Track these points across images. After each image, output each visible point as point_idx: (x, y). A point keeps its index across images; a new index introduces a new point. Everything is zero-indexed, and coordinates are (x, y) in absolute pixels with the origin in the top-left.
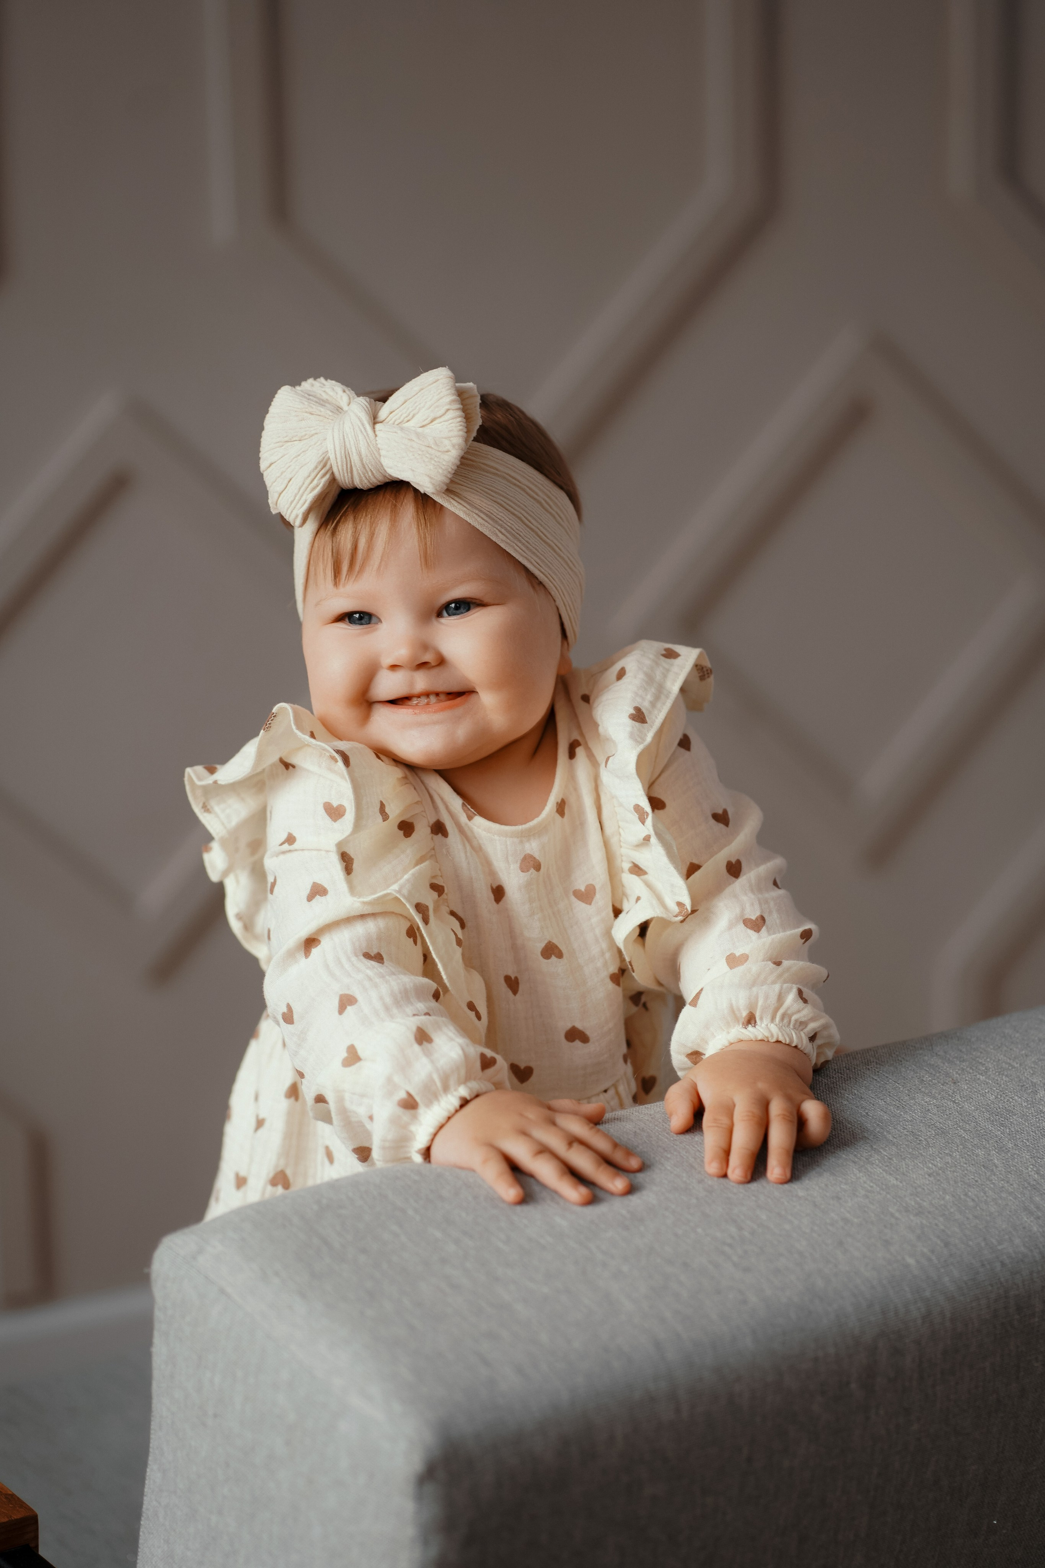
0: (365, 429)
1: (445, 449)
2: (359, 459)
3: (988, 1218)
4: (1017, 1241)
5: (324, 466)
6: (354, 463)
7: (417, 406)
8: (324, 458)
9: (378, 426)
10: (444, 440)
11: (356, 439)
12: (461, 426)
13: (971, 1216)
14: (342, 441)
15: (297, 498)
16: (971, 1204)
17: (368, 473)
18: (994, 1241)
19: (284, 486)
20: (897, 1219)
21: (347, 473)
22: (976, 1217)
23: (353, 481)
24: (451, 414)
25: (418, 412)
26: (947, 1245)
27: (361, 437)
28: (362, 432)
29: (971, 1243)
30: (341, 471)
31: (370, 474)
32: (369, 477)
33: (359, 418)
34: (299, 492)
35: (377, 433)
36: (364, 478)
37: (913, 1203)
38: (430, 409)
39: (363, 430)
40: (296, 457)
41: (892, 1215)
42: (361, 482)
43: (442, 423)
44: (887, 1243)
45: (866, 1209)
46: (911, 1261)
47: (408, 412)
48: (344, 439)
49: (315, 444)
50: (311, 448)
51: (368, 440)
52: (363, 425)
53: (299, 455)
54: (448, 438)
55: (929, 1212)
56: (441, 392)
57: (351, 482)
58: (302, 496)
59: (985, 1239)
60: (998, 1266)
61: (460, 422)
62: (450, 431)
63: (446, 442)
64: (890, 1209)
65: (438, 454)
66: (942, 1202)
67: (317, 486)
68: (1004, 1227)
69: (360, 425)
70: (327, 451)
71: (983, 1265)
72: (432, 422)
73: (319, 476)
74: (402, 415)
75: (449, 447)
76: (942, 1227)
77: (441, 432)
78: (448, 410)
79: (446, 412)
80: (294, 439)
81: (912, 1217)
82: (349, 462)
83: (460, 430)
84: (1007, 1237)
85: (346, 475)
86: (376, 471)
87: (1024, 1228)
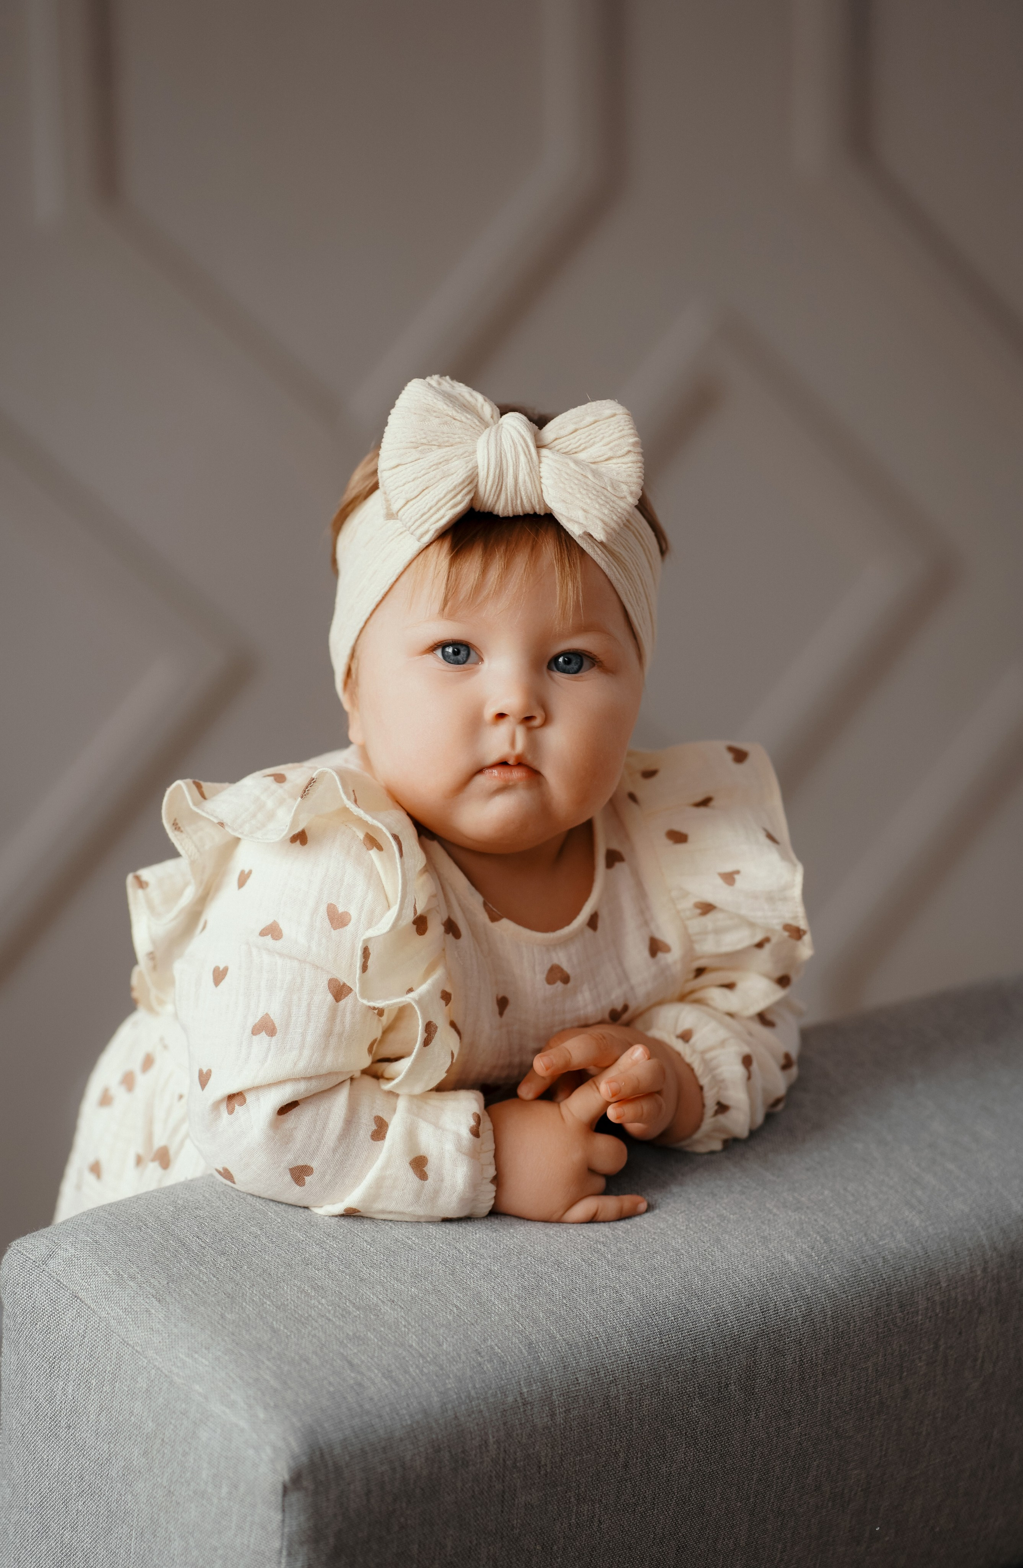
0: (529, 451)
1: (622, 495)
2: (513, 483)
3: (869, 1213)
4: (899, 1236)
5: (471, 482)
6: (506, 488)
7: (592, 439)
8: (473, 472)
9: (544, 452)
10: (622, 484)
11: (516, 460)
12: (640, 472)
13: (851, 1211)
14: (499, 459)
15: (432, 511)
16: (851, 1199)
17: (517, 500)
18: (875, 1236)
19: (416, 493)
20: (775, 1215)
21: (494, 495)
22: (856, 1212)
23: (495, 505)
24: (632, 457)
25: (591, 446)
26: (826, 1241)
27: (522, 458)
28: (525, 454)
29: (851, 1239)
30: (487, 492)
31: (519, 502)
32: (516, 505)
33: (522, 437)
34: (436, 505)
35: (543, 459)
36: (510, 504)
37: (791, 1199)
38: (609, 447)
39: (527, 452)
40: (436, 464)
41: (770, 1211)
42: (502, 508)
43: (620, 465)
44: (765, 1240)
45: (742, 1205)
46: (791, 1258)
47: (579, 443)
48: (501, 457)
49: (461, 455)
50: (455, 458)
51: (531, 465)
52: (528, 446)
53: (440, 463)
54: (626, 483)
55: (808, 1208)
56: (623, 430)
57: (492, 506)
58: (438, 510)
59: (866, 1235)
60: (880, 1261)
61: (640, 468)
62: (630, 476)
63: (624, 487)
64: (768, 1205)
65: (615, 499)
66: (821, 1197)
67: (460, 503)
68: (885, 1222)
69: (524, 445)
70: (477, 466)
71: (865, 1261)
72: (606, 460)
73: (464, 492)
74: (570, 445)
75: (626, 494)
76: (822, 1223)
77: (618, 474)
78: (629, 452)
79: (626, 454)
80: (434, 443)
81: (790, 1213)
82: (500, 484)
83: (639, 477)
84: (888, 1232)
85: (492, 496)
86: (527, 501)
87: (906, 1223)
